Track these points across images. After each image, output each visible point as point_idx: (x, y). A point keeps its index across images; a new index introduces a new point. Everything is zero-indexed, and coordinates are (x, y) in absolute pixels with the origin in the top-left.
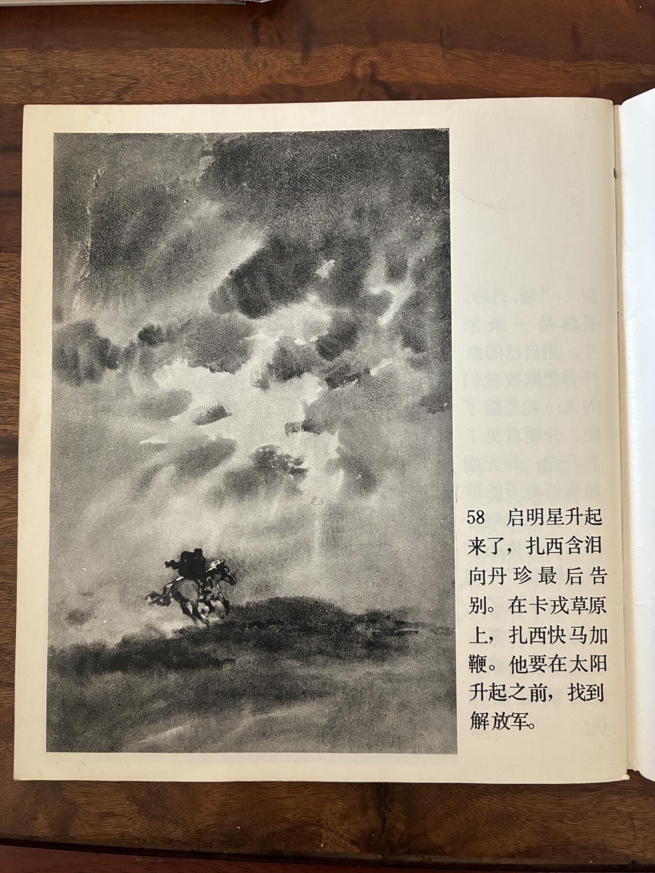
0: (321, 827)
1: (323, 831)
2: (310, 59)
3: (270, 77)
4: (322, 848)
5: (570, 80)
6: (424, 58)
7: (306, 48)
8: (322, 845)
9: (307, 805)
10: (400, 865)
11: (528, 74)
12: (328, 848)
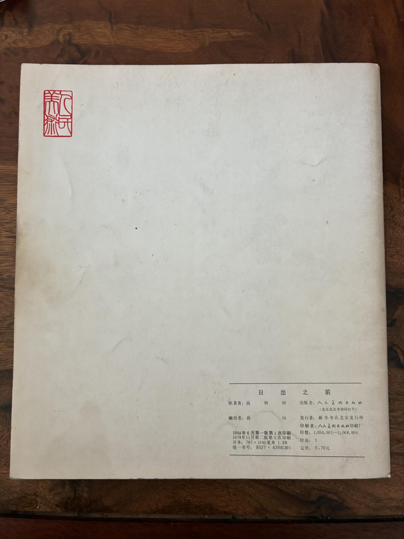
0: (37, 496)
1: (38, 499)
2: (32, 32)
3: (9, 44)
4: (37, 509)
5: (188, 41)
6: (100, 29)
7: (31, 27)
8: (38, 507)
9: (28, 483)
10: (87, 520)
11: (162, 38)
12: (42, 509)
